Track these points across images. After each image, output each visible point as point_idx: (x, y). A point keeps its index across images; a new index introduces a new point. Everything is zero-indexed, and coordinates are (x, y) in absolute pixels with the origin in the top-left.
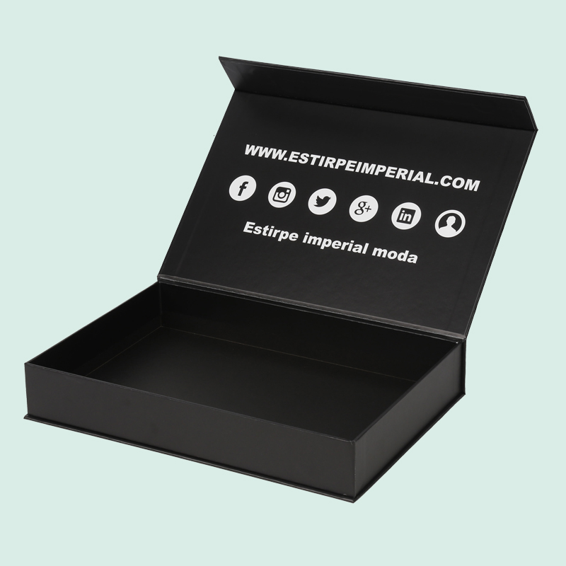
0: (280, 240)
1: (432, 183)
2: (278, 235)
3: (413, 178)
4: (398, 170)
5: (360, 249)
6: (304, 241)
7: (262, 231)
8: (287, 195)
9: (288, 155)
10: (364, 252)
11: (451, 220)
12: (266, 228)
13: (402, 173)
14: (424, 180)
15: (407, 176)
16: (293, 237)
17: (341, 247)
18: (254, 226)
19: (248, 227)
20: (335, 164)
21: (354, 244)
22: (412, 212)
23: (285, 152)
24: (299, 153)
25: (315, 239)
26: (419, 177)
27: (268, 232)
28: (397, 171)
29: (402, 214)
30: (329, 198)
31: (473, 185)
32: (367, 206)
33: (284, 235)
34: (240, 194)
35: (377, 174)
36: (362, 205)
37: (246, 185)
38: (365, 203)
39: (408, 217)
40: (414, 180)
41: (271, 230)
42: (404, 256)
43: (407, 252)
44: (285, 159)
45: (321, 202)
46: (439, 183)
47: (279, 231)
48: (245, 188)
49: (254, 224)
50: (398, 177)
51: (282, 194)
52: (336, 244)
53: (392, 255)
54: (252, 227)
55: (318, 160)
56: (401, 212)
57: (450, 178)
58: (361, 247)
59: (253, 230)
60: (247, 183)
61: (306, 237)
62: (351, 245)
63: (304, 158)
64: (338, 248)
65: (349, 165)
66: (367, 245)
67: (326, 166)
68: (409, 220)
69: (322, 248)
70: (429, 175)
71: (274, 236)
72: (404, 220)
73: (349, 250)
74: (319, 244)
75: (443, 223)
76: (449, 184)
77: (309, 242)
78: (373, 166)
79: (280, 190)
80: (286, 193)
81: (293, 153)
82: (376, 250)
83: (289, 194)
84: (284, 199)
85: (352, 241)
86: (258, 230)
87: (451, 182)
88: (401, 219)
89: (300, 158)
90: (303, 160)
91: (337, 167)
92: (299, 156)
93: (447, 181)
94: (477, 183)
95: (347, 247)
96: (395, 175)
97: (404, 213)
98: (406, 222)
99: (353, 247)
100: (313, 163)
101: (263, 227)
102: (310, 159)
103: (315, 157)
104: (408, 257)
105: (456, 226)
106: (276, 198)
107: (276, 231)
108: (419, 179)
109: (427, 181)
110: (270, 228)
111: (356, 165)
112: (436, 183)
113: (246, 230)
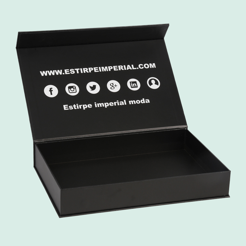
0: (84, 109)
1: (136, 68)
2: (82, 107)
3: (126, 68)
4: (118, 66)
5: (123, 103)
7: (73, 107)
8: (75, 89)
9: (63, 72)
10: (125, 104)
13: (121, 68)
15: (123, 68)
16: (90, 106)
18: (68, 106)
19: (65, 107)
20: (88, 71)
21: (119, 102)
22: (135, 82)
23: (61, 70)
25: (100, 104)
26: (129, 67)
27: (76, 107)
29: (132, 84)
30: (95, 86)
31: (153, 66)
32: (114, 85)
33: (85, 107)
34: (51, 94)
35: (110, 70)
36: (112, 85)
37: (52, 89)
38: (113, 84)
42: (143, 101)
43: (143, 99)
44: (64, 74)
45: (93, 88)
47: (81, 105)
48: (52, 91)
50: (120, 70)
51: (72, 89)
52: (111, 104)
53: (138, 102)
54: (67, 107)
55: (79, 71)
56: (131, 84)
57: (142, 65)
59: (69, 108)
60: (52, 88)
61: (96, 105)
63: (72, 71)
64: (113, 105)
65: (95, 70)
66: (125, 101)
67: (85, 72)
68: (136, 86)
69: (106, 107)
70: (132, 66)
71: (80, 108)
74: (103, 106)
75: (151, 84)
76: (143, 68)
77: (98, 106)
78: (106, 67)
80: (74, 88)
81: (65, 70)
82: (130, 102)
84: (75, 91)
86: (71, 108)
87: (143, 66)
88: (132, 86)
90: (73, 72)
91: (90, 72)
92: (69, 71)
94: (154, 64)
95: (117, 104)
96: (118, 69)
100: (78, 73)
101: (73, 105)
102: (75, 71)
103: (77, 70)
104: (145, 101)
105: (157, 83)
106: (71, 91)
107: (80, 106)
108: (129, 68)
109: (133, 68)
110: (76, 105)
111: (98, 69)
112: (138, 68)
113: (65, 109)
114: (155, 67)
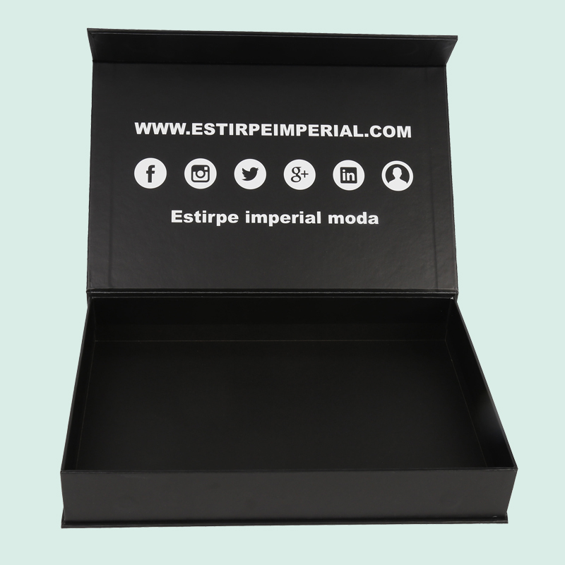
0: (218, 224)
1: (362, 135)
2: (214, 219)
3: (339, 133)
4: (320, 126)
5: (314, 219)
6: (248, 221)
7: (194, 218)
8: (207, 173)
9: (189, 128)
10: (319, 222)
11: (397, 173)
12: (197, 214)
13: (326, 130)
14: (353, 134)
15: (332, 132)
16: (233, 218)
17: (291, 220)
18: (183, 214)
19: (175, 216)
20: (247, 130)
21: (305, 215)
22: (354, 170)
23: (184, 125)
24: (201, 124)
25: (259, 216)
26: (346, 131)
27: (201, 218)
28: (319, 128)
29: (344, 174)
30: (257, 169)
31: (405, 132)
32: (302, 172)
33: (221, 219)
34: (150, 180)
35: (298, 134)
36: (296, 171)
37: (153, 169)
38: (298, 168)
39: (351, 176)
40: (342, 135)
41: (204, 216)
42: (362, 219)
43: (365, 213)
44: (188, 133)
45: (250, 175)
46: (370, 135)
47: (214, 215)
48: (154, 172)
49: (181, 212)
50: (323, 135)
51: (200, 173)
52: (285, 219)
53: (350, 219)
54: (180, 216)
55: (227, 129)
56: (342, 173)
57: (379, 128)
58: (313, 217)
59: (183, 218)
60: (154, 166)
61: (248, 216)
62: (302, 217)
63: (210, 129)
64: (288, 222)
65: (265, 129)
66: (319, 213)
67: (238, 133)
68: (353, 179)
69: (271, 225)
70: (355, 127)
71: (210, 221)
72: (348, 179)
73: (302, 222)
74: (265, 221)
75: (390, 177)
76: (379, 135)
77: (253, 221)
78: (291, 126)
79: (196, 169)
80: (204, 171)
81: (194, 125)
82: (330, 217)
83: (208, 171)
84: (205, 178)
85: (302, 212)
86: (188, 218)
87: (381, 131)
88: (344, 179)
89: (204, 129)
90: (210, 131)
91: (251, 134)
92: (203, 127)
93: (376, 131)
94: (408, 128)
95: (298, 219)
96: (319, 132)
97: (346, 173)
98: (351, 182)
99: (305, 218)
100: (222, 133)
101: (193, 213)
102: (217, 129)
103: (222, 126)
104: (368, 219)
105: (405, 177)
106: (195, 178)
107: (211, 216)
108: (346, 134)
109: (356, 135)
110: (201, 213)
111: (272, 128)
112: (367, 135)
113: (174, 220)
114: (410, 136)
